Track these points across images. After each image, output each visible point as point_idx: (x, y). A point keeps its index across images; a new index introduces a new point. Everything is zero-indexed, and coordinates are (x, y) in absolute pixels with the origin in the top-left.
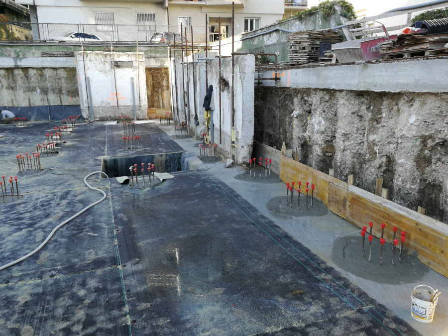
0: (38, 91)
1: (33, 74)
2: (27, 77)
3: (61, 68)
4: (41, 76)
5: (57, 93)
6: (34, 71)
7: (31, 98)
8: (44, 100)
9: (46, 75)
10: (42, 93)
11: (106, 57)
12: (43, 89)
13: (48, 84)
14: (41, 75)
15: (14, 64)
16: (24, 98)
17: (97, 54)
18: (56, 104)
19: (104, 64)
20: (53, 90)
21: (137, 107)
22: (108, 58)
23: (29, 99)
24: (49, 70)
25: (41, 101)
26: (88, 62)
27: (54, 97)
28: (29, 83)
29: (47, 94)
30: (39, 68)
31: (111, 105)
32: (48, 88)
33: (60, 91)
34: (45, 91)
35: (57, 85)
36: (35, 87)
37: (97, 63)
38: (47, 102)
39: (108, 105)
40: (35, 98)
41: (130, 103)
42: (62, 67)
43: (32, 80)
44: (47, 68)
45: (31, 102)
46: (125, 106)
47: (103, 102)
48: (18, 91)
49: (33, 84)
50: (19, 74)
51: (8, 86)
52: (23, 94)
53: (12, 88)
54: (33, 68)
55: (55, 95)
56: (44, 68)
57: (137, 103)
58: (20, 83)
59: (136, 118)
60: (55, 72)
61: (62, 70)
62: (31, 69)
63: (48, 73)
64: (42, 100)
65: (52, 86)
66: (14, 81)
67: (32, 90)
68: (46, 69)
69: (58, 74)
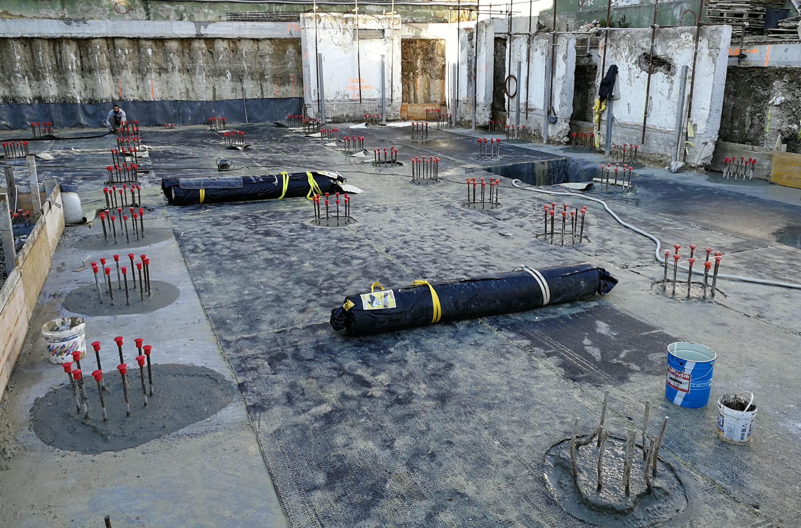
0: (228, 76)
1: (222, 49)
2: (211, 53)
3: (268, 39)
4: (233, 51)
5: (257, 80)
6: (225, 44)
7: (216, 87)
8: (236, 89)
9: (242, 50)
10: (234, 79)
11: (347, 22)
12: (236, 72)
13: (245, 65)
14: (235, 51)
15: (195, 33)
16: (207, 88)
17: (335, 17)
18: (255, 97)
19: (344, 33)
20: (252, 74)
21: (387, 100)
22: (350, 23)
23: (214, 89)
24: (247, 42)
25: (233, 92)
26: (321, 30)
27: (252, 86)
28: (214, 63)
29: (241, 81)
30: (232, 39)
31: (350, 98)
32: (243, 71)
33: (262, 75)
34: (238, 77)
35: (258, 66)
36: (225, 70)
37: (333, 32)
38: (241, 93)
39: (346, 98)
40: (223, 87)
41: (377, 95)
42: (269, 37)
43: (221, 58)
44: (245, 39)
45: (217, 93)
46: (369, 100)
47: (338, 93)
48: (197, 76)
49: (221, 65)
50: (201, 49)
51: (181, 68)
52: (205, 81)
53: (188, 71)
54: (223, 39)
55: (255, 82)
56: (239, 39)
57: (388, 95)
58: (201, 62)
59: (384, 119)
60: (256, 46)
61: (268, 42)
62: (220, 41)
63: (245, 47)
64: (234, 90)
65: (251, 68)
66: (192, 59)
67: (218, 73)
68: (242, 41)
69: (261, 48)
